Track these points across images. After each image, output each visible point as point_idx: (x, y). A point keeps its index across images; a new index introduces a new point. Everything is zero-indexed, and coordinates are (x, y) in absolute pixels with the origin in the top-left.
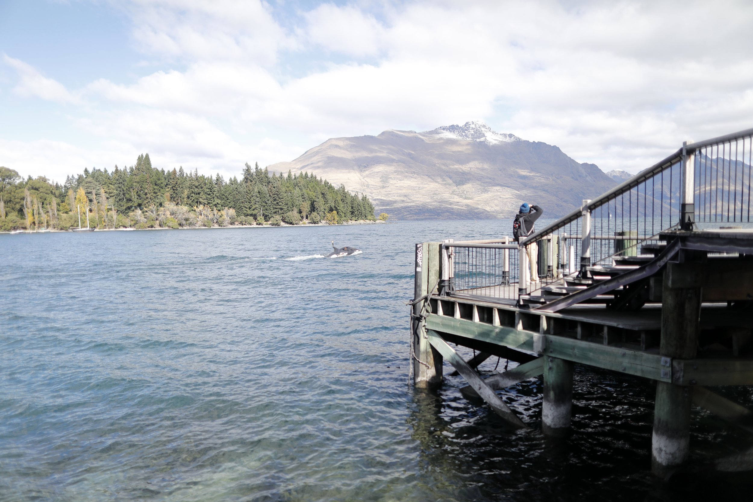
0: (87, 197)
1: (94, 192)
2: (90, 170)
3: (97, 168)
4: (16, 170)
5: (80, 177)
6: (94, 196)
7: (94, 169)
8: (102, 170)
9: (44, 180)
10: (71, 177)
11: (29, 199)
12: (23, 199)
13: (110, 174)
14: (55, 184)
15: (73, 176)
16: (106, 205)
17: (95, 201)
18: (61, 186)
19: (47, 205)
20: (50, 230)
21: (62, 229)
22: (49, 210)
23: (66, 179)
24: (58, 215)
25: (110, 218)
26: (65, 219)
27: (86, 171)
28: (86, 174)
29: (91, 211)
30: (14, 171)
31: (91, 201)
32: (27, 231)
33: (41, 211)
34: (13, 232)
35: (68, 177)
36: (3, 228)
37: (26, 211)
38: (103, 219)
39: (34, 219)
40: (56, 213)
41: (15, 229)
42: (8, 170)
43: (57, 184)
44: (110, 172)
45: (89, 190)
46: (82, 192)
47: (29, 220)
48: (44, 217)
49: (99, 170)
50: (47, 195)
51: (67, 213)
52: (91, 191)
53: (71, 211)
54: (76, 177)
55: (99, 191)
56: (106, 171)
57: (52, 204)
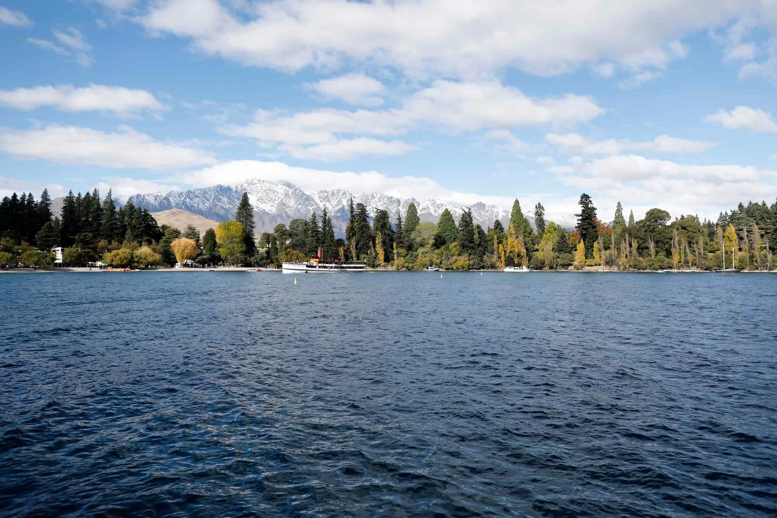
0: (738, 234)
1: (745, 228)
2: (746, 205)
3: (754, 202)
4: (667, 211)
5: (734, 213)
6: (746, 233)
7: (750, 203)
8: (760, 204)
9: (694, 219)
10: (724, 214)
11: (677, 239)
12: (671, 239)
13: (769, 208)
14: (707, 223)
15: (726, 213)
16: (758, 243)
17: (746, 240)
18: (713, 224)
19: (694, 244)
20: (694, 269)
21: (706, 269)
22: (696, 249)
23: (719, 216)
24: (704, 254)
25: (763, 258)
26: (711, 259)
27: (741, 206)
28: (740, 210)
29: (740, 250)
30: (665, 212)
31: (741, 239)
32: (673, 270)
33: (688, 250)
34: (660, 271)
35: (721, 214)
36: (652, 267)
37: (673, 250)
38: (754, 259)
39: (681, 258)
40: (702, 251)
41: (662, 268)
42: (660, 211)
43: (709, 222)
44: (769, 205)
45: (741, 227)
46: (732, 229)
47: (676, 259)
48: (690, 257)
49: (757, 204)
50: (695, 234)
51: (713, 252)
52: (742, 227)
53: (718, 250)
54: (730, 213)
55: (752, 228)
56: (764, 204)
57: (700, 243)
